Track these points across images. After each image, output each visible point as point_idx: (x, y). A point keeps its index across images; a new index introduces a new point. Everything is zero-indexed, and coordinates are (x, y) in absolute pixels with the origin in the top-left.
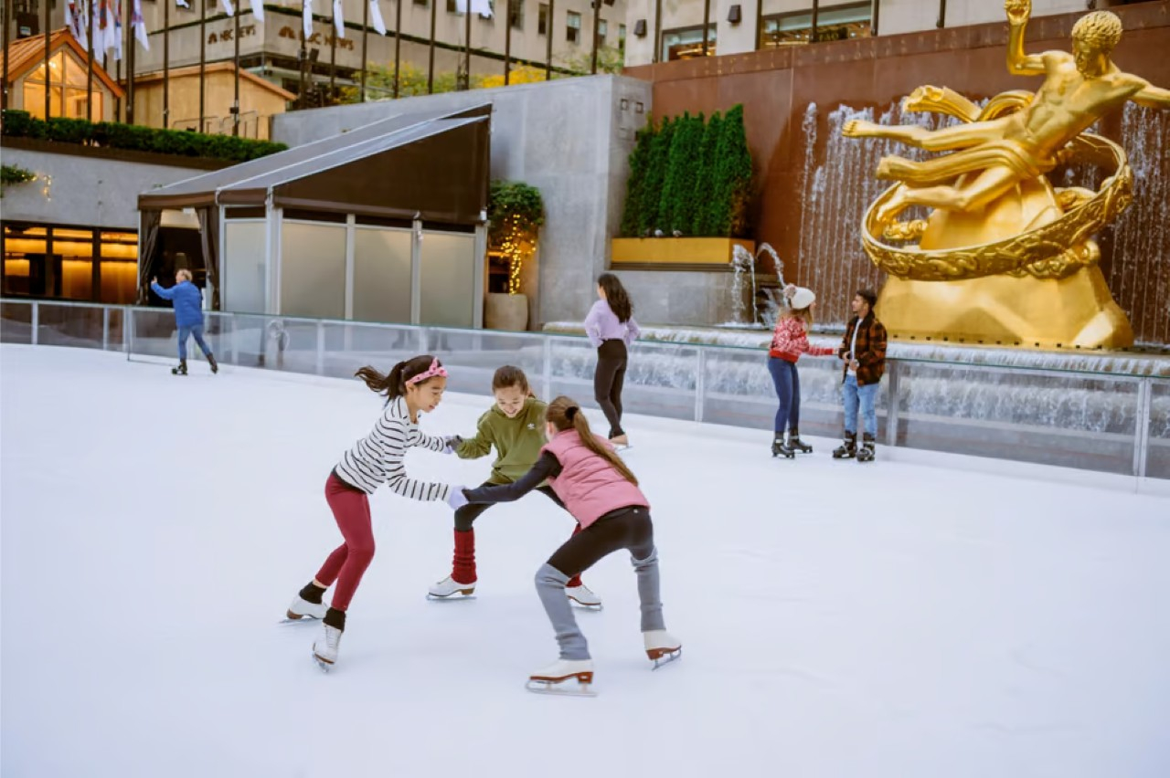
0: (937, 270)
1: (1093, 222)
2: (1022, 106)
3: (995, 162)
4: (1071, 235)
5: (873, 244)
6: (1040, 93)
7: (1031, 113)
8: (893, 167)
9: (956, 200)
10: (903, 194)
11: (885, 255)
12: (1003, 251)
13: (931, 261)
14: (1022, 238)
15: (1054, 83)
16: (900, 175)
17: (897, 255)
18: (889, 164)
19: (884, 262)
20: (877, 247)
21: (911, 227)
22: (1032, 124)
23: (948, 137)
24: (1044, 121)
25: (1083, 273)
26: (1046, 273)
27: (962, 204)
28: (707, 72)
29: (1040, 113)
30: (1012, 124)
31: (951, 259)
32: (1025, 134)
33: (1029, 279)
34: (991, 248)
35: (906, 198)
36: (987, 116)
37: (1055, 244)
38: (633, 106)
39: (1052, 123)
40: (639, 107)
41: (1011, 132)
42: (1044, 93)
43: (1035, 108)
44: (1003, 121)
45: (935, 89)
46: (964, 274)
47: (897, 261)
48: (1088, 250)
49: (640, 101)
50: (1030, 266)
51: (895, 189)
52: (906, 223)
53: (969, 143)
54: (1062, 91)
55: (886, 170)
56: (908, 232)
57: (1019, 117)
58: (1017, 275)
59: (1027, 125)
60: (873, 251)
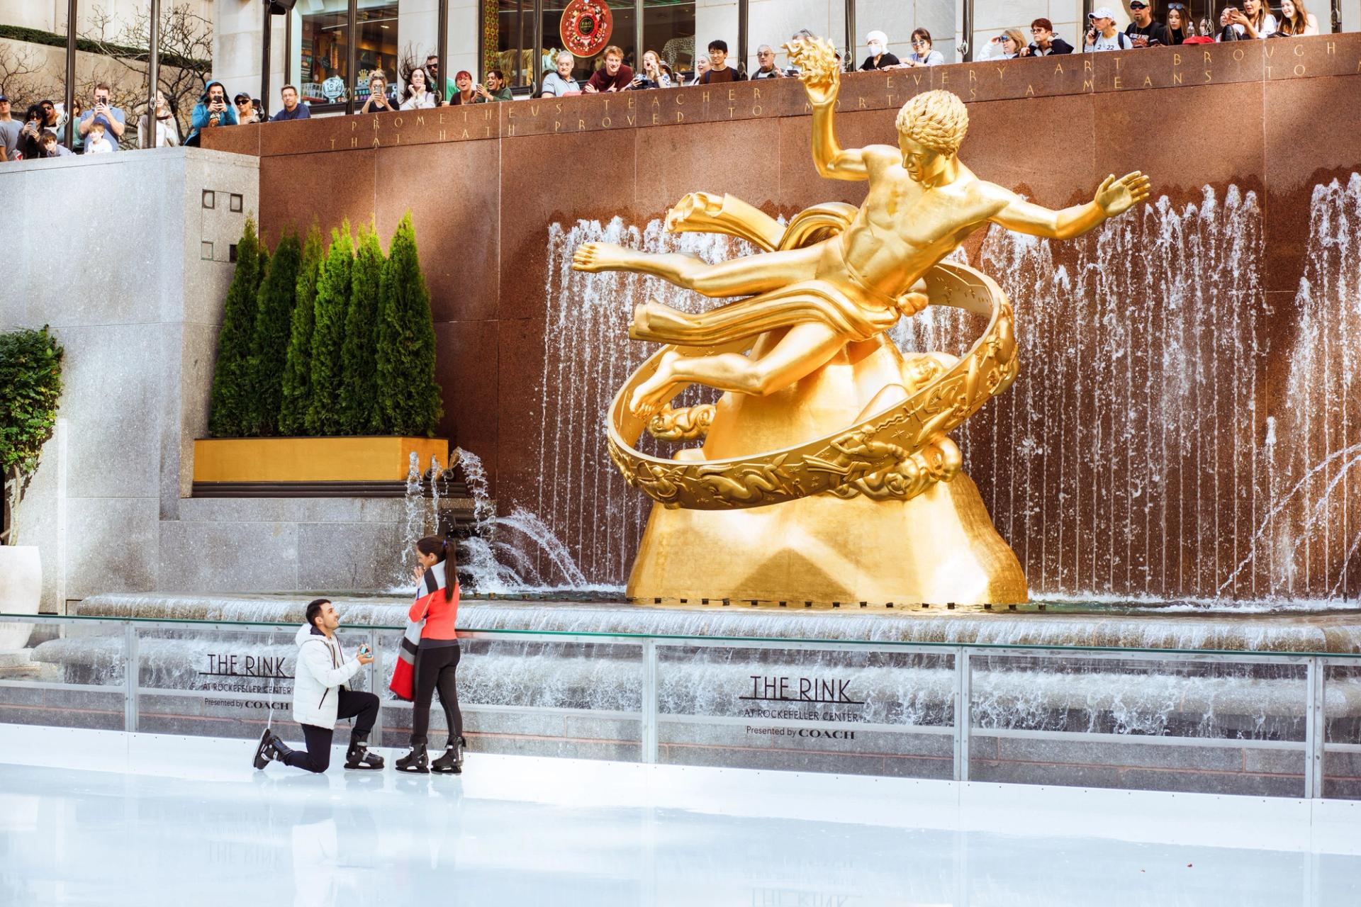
0: (717, 492)
1: (949, 410)
2: (841, 229)
3: (808, 316)
4: (916, 432)
5: (622, 451)
6: (863, 210)
7: (852, 239)
8: (654, 322)
9: (746, 378)
10: (671, 364)
11: (638, 466)
12: (813, 459)
13: (707, 477)
14: (841, 439)
15: (878, 194)
16: (666, 335)
17: (658, 469)
18: (648, 316)
19: (640, 479)
20: (629, 455)
21: (692, 417)
22: (854, 255)
23: (732, 275)
24: (872, 252)
25: (942, 488)
26: (885, 490)
27: (758, 384)
28: (354, 142)
29: (864, 241)
30: (826, 255)
31: (738, 472)
32: (846, 272)
33: (863, 501)
34: (795, 455)
35: (675, 373)
36: (792, 241)
37: (892, 446)
38: (224, 201)
39: (882, 256)
40: (236, 201)
41: (826, 269)
42: (868, 209)
43: (858, 231)
44: (815, 251)
45: (713, 198)
46: (758, 498)
47: (658, 479)
48: (942, 453)
49: (237, 192)
50: (860, 481)
51: (659, 358)
52: (686, 410)
53: (765, 285)
54: (892, 206)
55: (644, 327)
56: (688, 426)
57: (836, 245)
58: (844, 495)
59: (847, 258)
60: (625, 462)
